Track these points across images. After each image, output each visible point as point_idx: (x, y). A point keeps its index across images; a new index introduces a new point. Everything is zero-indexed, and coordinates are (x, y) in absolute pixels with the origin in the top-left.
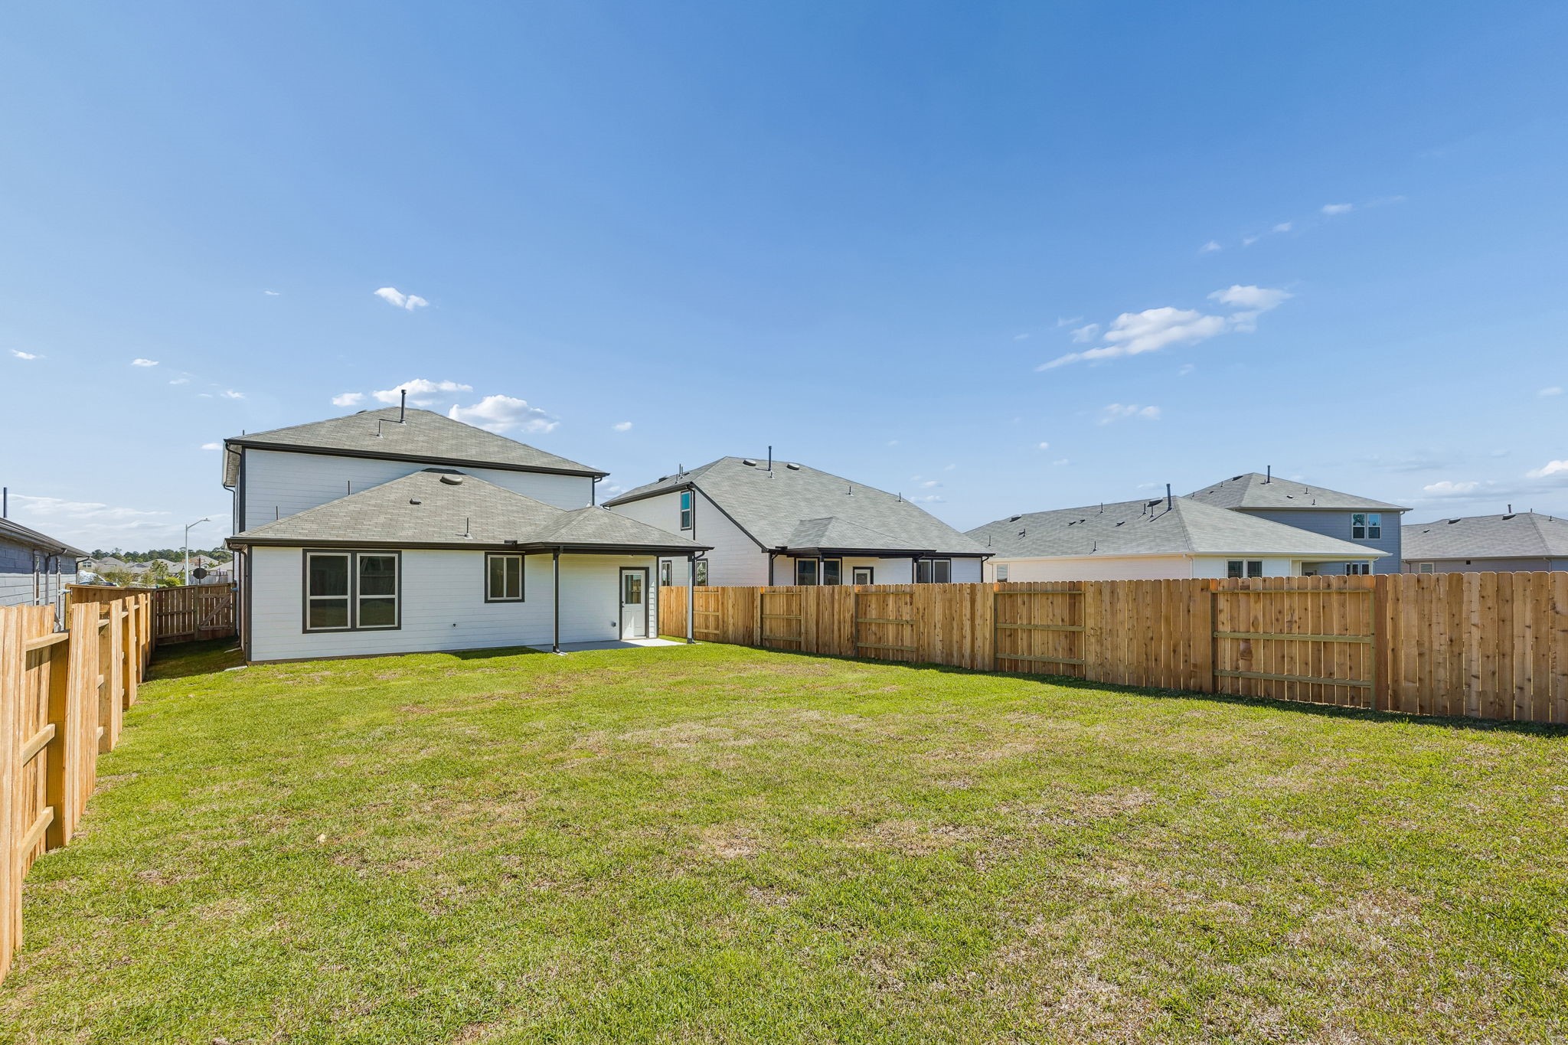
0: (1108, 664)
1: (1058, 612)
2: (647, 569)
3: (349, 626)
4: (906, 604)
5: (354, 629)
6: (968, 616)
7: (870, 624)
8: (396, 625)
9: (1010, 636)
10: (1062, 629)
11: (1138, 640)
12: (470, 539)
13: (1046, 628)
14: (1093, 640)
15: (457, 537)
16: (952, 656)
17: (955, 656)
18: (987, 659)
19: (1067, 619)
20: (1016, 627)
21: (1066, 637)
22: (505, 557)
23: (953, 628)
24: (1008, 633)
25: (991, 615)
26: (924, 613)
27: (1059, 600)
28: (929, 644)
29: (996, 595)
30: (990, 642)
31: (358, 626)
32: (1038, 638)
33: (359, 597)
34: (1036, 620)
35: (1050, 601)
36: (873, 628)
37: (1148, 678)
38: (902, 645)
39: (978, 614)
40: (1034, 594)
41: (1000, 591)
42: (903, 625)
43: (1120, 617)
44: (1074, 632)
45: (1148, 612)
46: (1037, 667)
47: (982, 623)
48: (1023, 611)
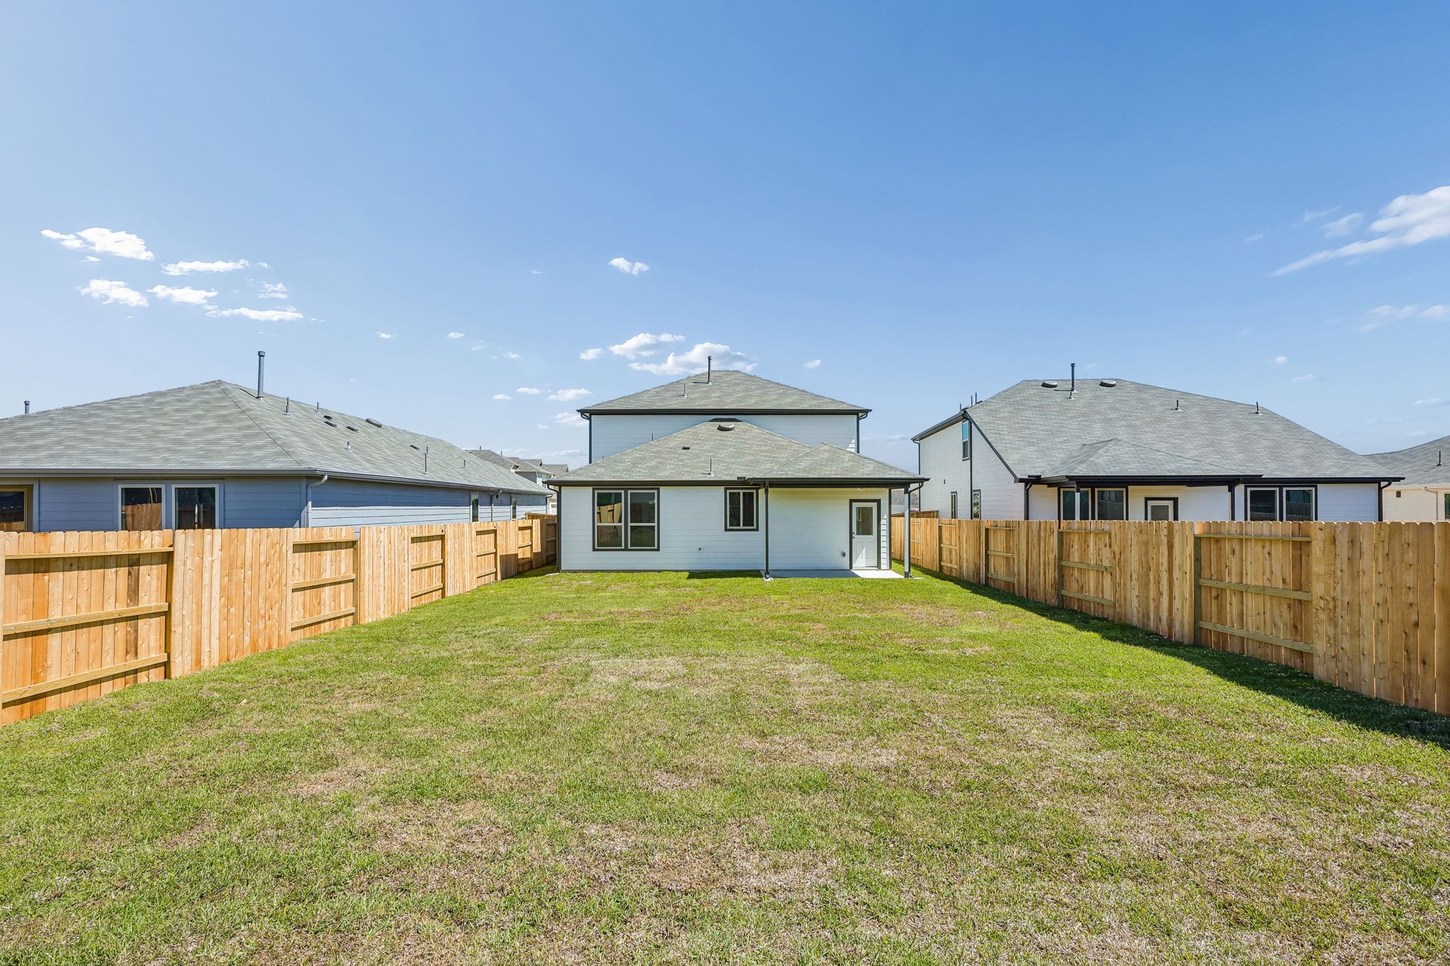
0: (1345, 660)
1: (1277, 567)
2: (878, 501)
3: (623, 547)
4: (1106, 546)
5: (626, 549)
6: (1165, 566)
7: (1073, 568)
8: (656, 547)
9: (1217, 597)
10: (1283, 595)
11: (1393, 624)
12: (712, 477)
13: (1261, 591)
14: (1322, 616)
15: (703, 475)
16: (1149, 618)
17: (1152, 617)
18: (1186, 627)
19: (1289, 579)
20: (1222, 587)
21: (1289, 606)
22: (741, 492)
23: (1149, 581)
24: (1214, 593)
25: (1191, 566)
26: (1120, 559)
27: (1278, 550)
28: (1125, 598)
29: (1198, 540)
30: (1190, 602)
31: (629, 547)
32: (1251, 602)
33: (630, 524)
34: (1249, 579)
35: (1266, 550)
36: (1076, 573)
37: (1411, 691)
38: (1103, 597)
39: (1176, 563)
40: (1246, 539)
41: (1204, 533)
42: (1103, 572)
43: (1364, 582)
44: (1300, 602)
45: (1409, 578)
46: (1250, 648)
47: (1181, 577)
48: (1233, 563)
